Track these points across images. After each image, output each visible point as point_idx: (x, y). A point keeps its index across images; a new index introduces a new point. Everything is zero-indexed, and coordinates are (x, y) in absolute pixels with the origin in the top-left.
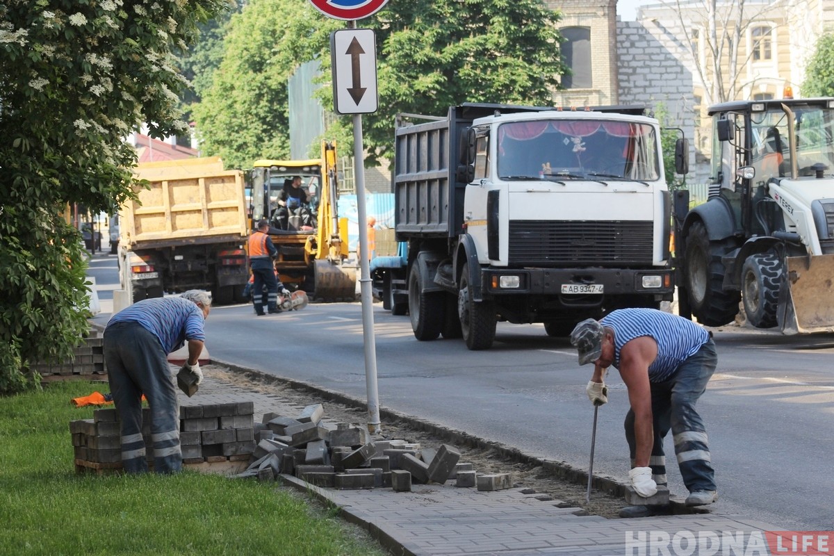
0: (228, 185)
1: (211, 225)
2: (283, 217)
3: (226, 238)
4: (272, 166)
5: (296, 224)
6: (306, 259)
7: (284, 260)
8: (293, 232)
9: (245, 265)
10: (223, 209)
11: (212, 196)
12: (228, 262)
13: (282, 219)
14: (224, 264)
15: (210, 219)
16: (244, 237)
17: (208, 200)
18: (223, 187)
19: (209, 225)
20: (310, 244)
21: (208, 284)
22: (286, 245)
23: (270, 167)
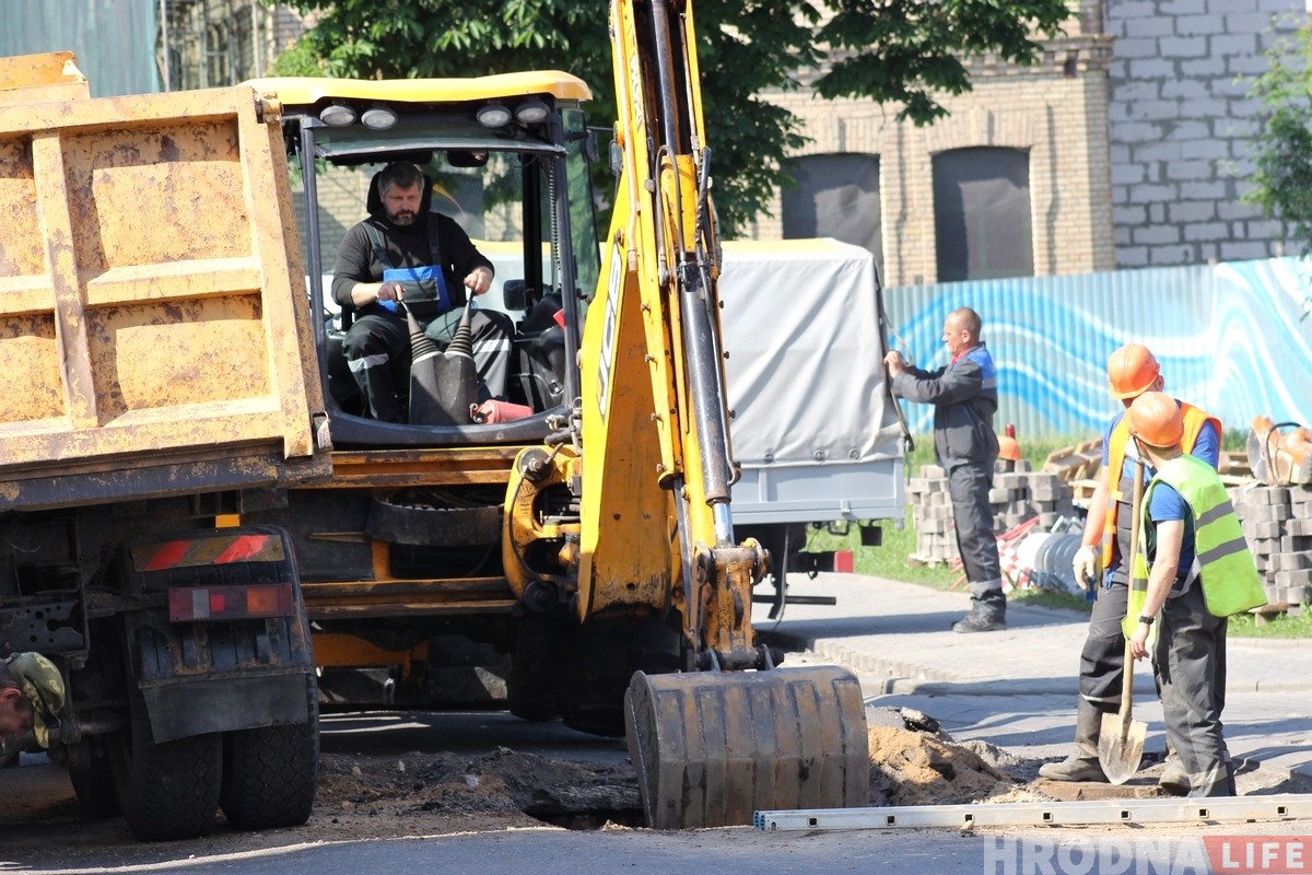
0: (196, 173)
1: (109, 401)
2: (381, 359)
3: (198, 470)
4: (326, 102)
5: (451, 394)
6: (510, 563)
7: (394, 571)
8: (440, 431)
9: (290, 620)
10: (172, 309)
11: (108, 238)
12: (200, 604)
13: (374, 370)
14: (176, 614)
15: (103, 363)
16: (301, 460)
17: (90, 260)
18: (170, 186)
19: (100, 398)
20: (529, 491)
21: (86, 727)
22: (401, 495)
23: (314, 109)
